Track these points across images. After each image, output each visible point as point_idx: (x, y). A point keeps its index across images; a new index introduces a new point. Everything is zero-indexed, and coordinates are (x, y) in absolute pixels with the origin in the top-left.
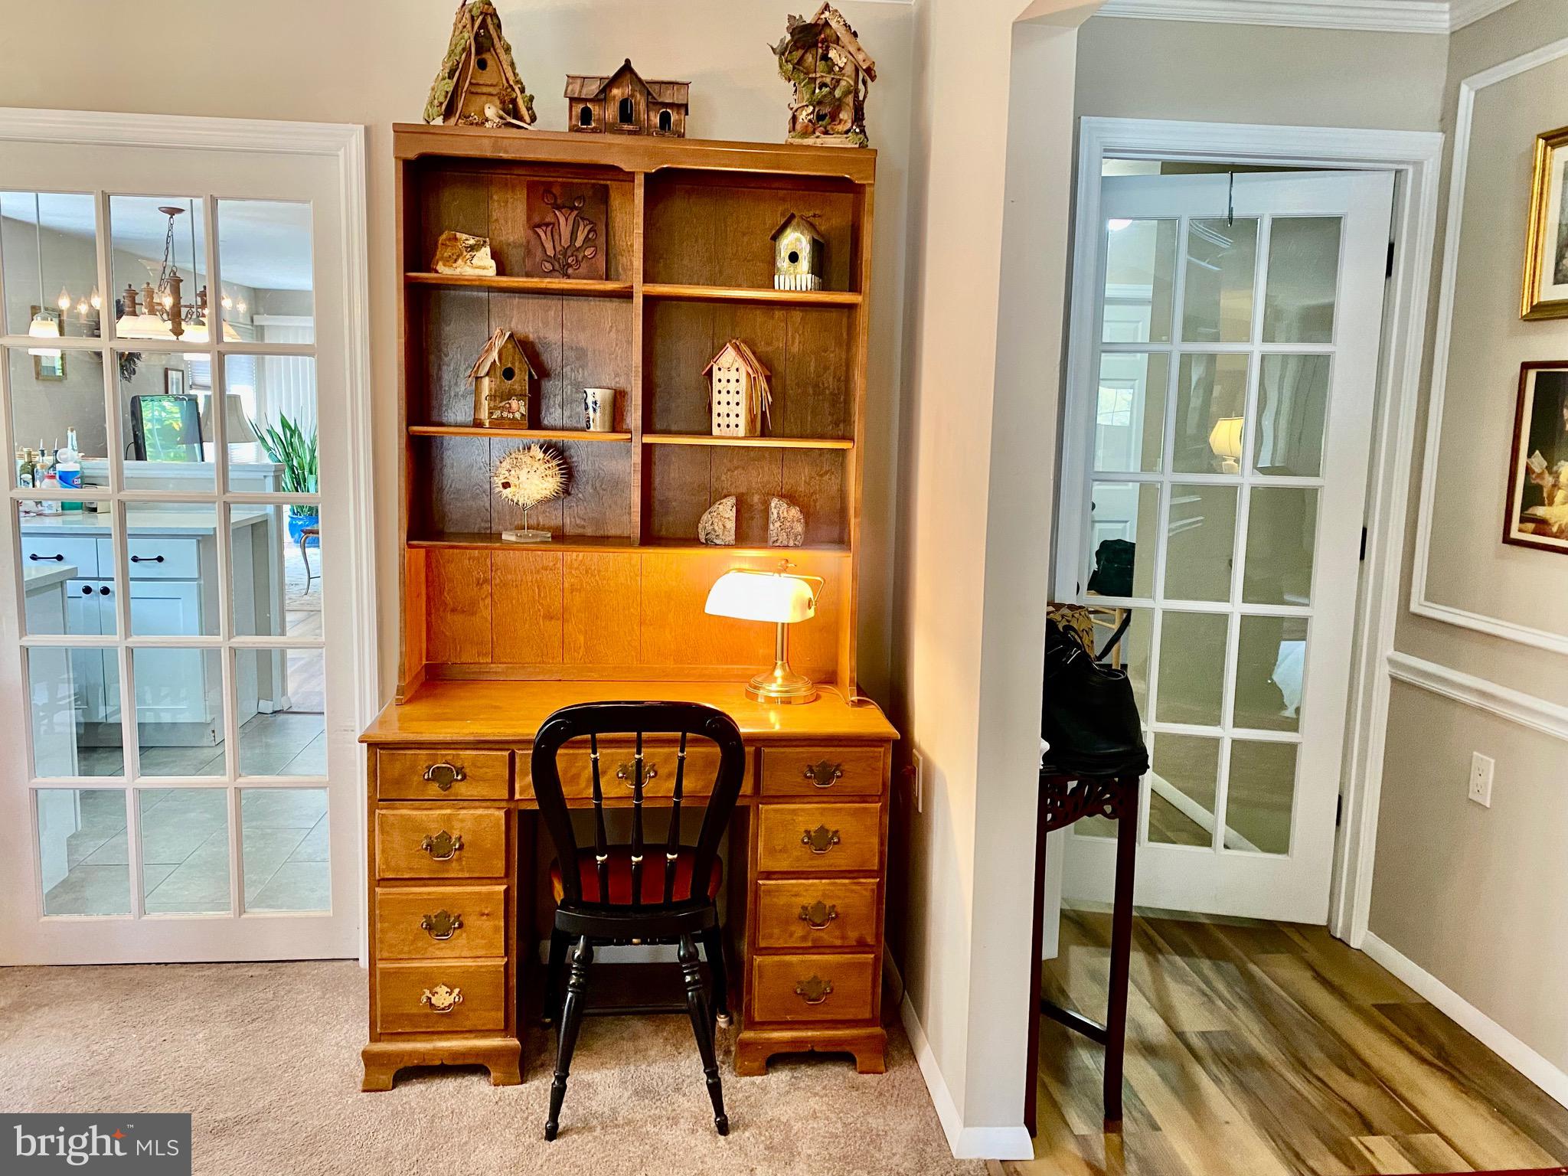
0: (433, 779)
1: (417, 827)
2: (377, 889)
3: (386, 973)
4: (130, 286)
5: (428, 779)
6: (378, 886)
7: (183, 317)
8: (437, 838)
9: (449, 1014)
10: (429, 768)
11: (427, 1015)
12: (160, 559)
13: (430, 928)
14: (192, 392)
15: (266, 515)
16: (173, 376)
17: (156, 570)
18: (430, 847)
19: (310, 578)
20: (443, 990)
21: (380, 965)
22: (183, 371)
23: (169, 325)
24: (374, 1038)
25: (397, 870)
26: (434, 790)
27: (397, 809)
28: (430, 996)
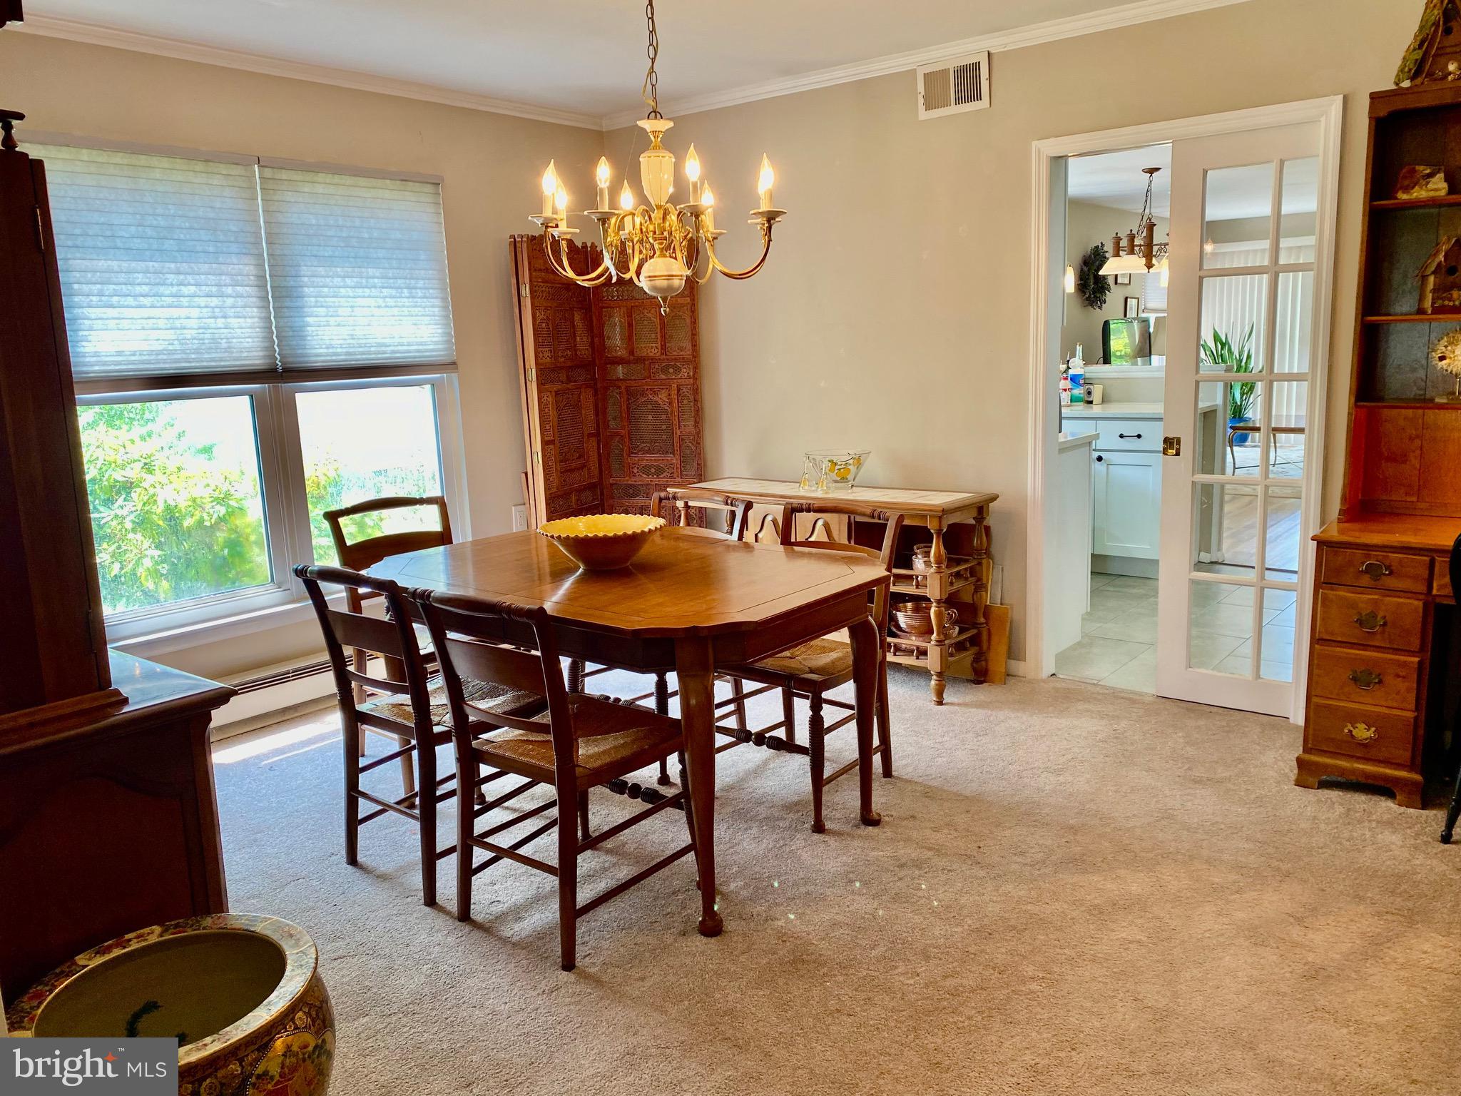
0: (1367, 571)
1: (1353, 605)
2: (1316, 646)
3: (1318, 706)
4: (1117, 234)
5: (1362, 571)
6: (1318, 644)
7: (1154, 253)
8: (1366, 615)
9: (1364, 745)
10: (1363, 563)
11: (1347, 742)
12: (1139, 436)
13: (1355, 679)
14: (1144, 315)
15: (1217, 405)
16: (1132, 303)
17: (1136, 444)
18: (1360, 622)
19: (1235, 468)
20: (1362, 726)
21: (1315, 700)
22: (1138, 299)
23: (1143, 260)
24: (1306, 750)
25: (1332, 634)
26: (1366, 580)
27: (1336, 590)
28: (1352, 729)
